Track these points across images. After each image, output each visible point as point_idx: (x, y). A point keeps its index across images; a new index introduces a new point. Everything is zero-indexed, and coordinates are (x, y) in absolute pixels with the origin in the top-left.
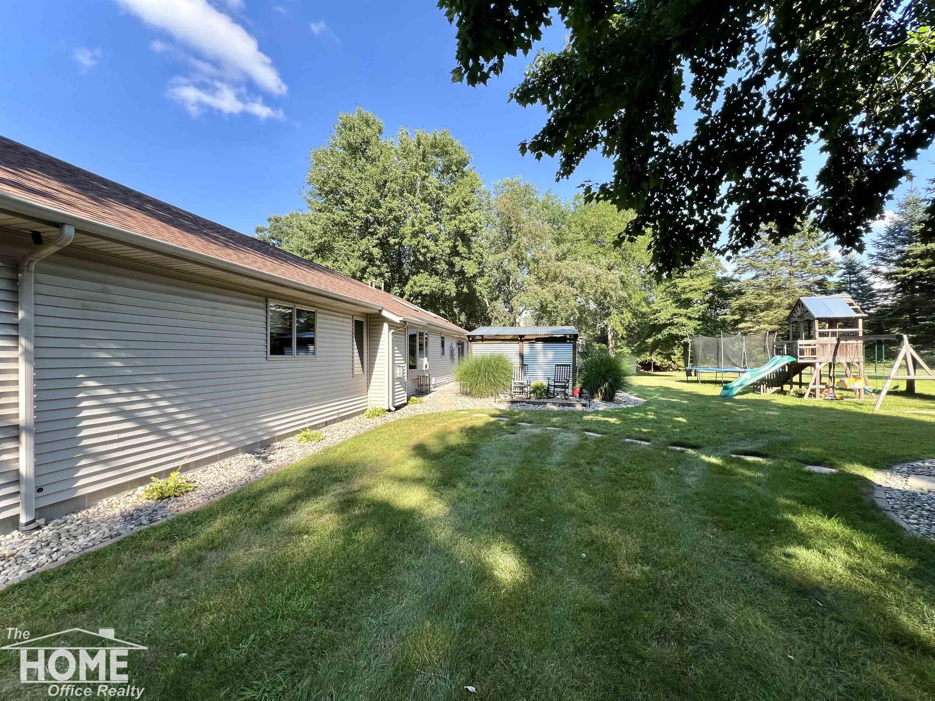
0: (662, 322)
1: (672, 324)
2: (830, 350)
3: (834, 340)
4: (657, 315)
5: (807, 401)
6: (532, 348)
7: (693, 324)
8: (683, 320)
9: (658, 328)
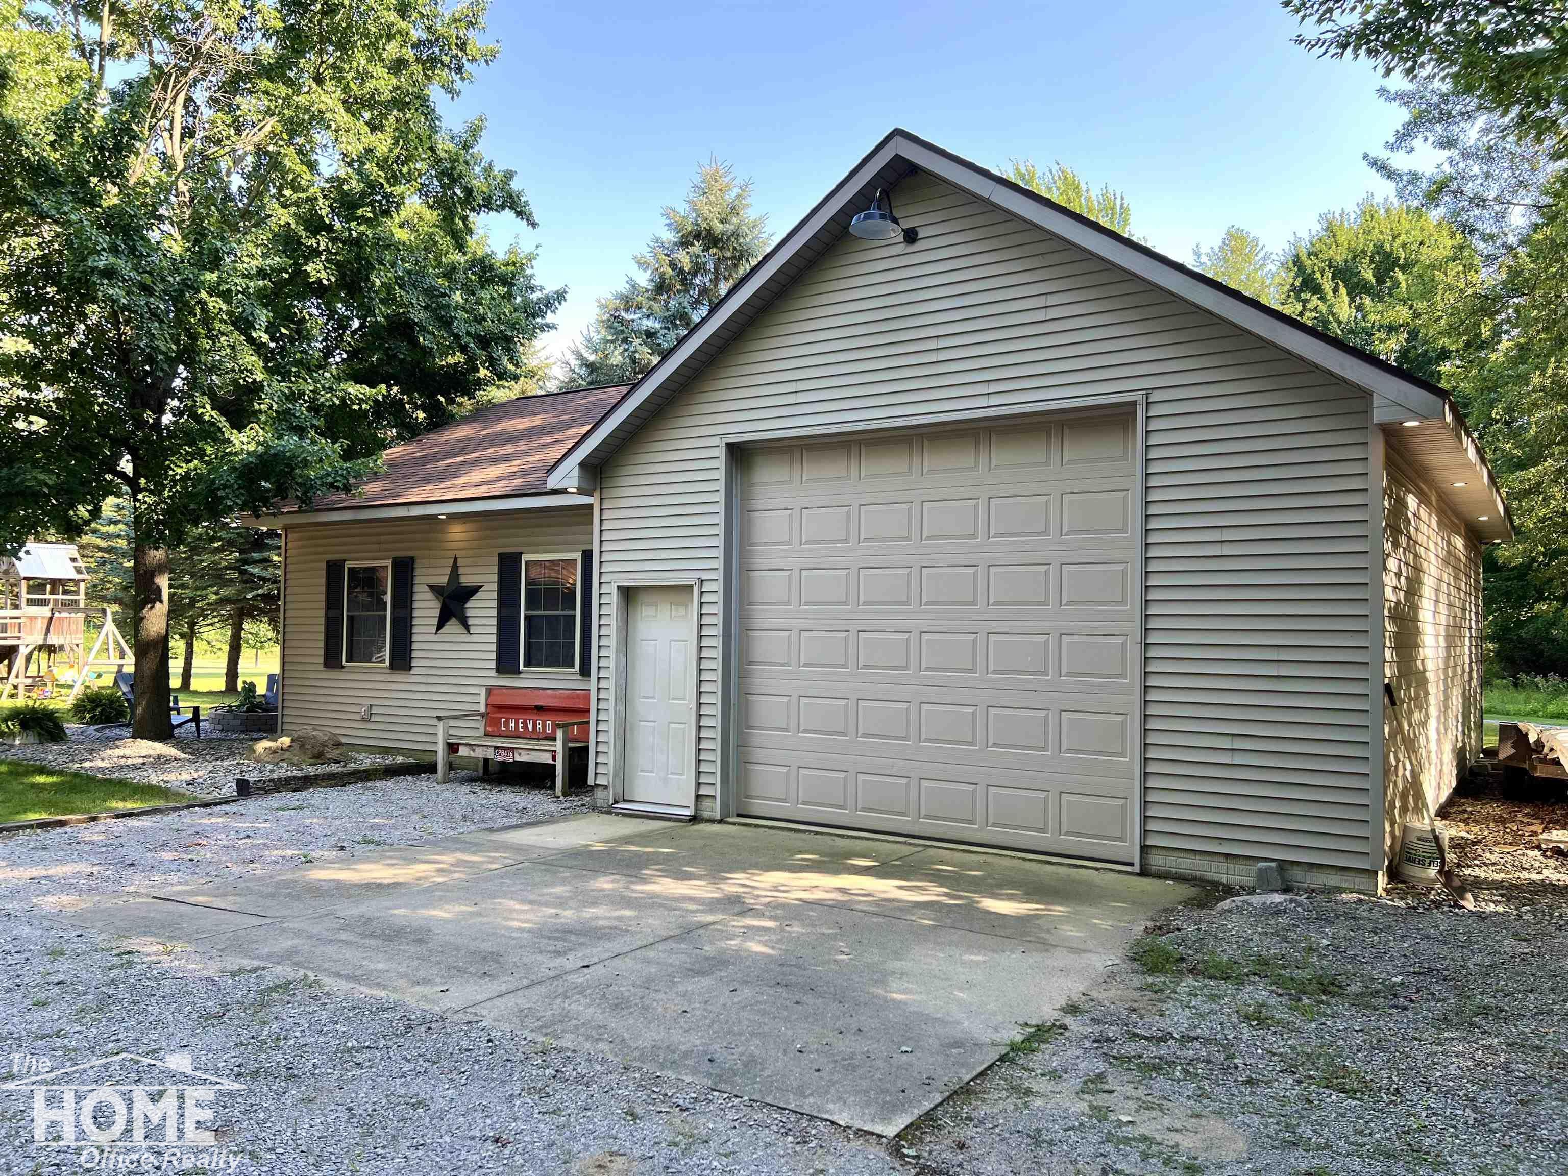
2: (42, 626)
3: (43, 611)
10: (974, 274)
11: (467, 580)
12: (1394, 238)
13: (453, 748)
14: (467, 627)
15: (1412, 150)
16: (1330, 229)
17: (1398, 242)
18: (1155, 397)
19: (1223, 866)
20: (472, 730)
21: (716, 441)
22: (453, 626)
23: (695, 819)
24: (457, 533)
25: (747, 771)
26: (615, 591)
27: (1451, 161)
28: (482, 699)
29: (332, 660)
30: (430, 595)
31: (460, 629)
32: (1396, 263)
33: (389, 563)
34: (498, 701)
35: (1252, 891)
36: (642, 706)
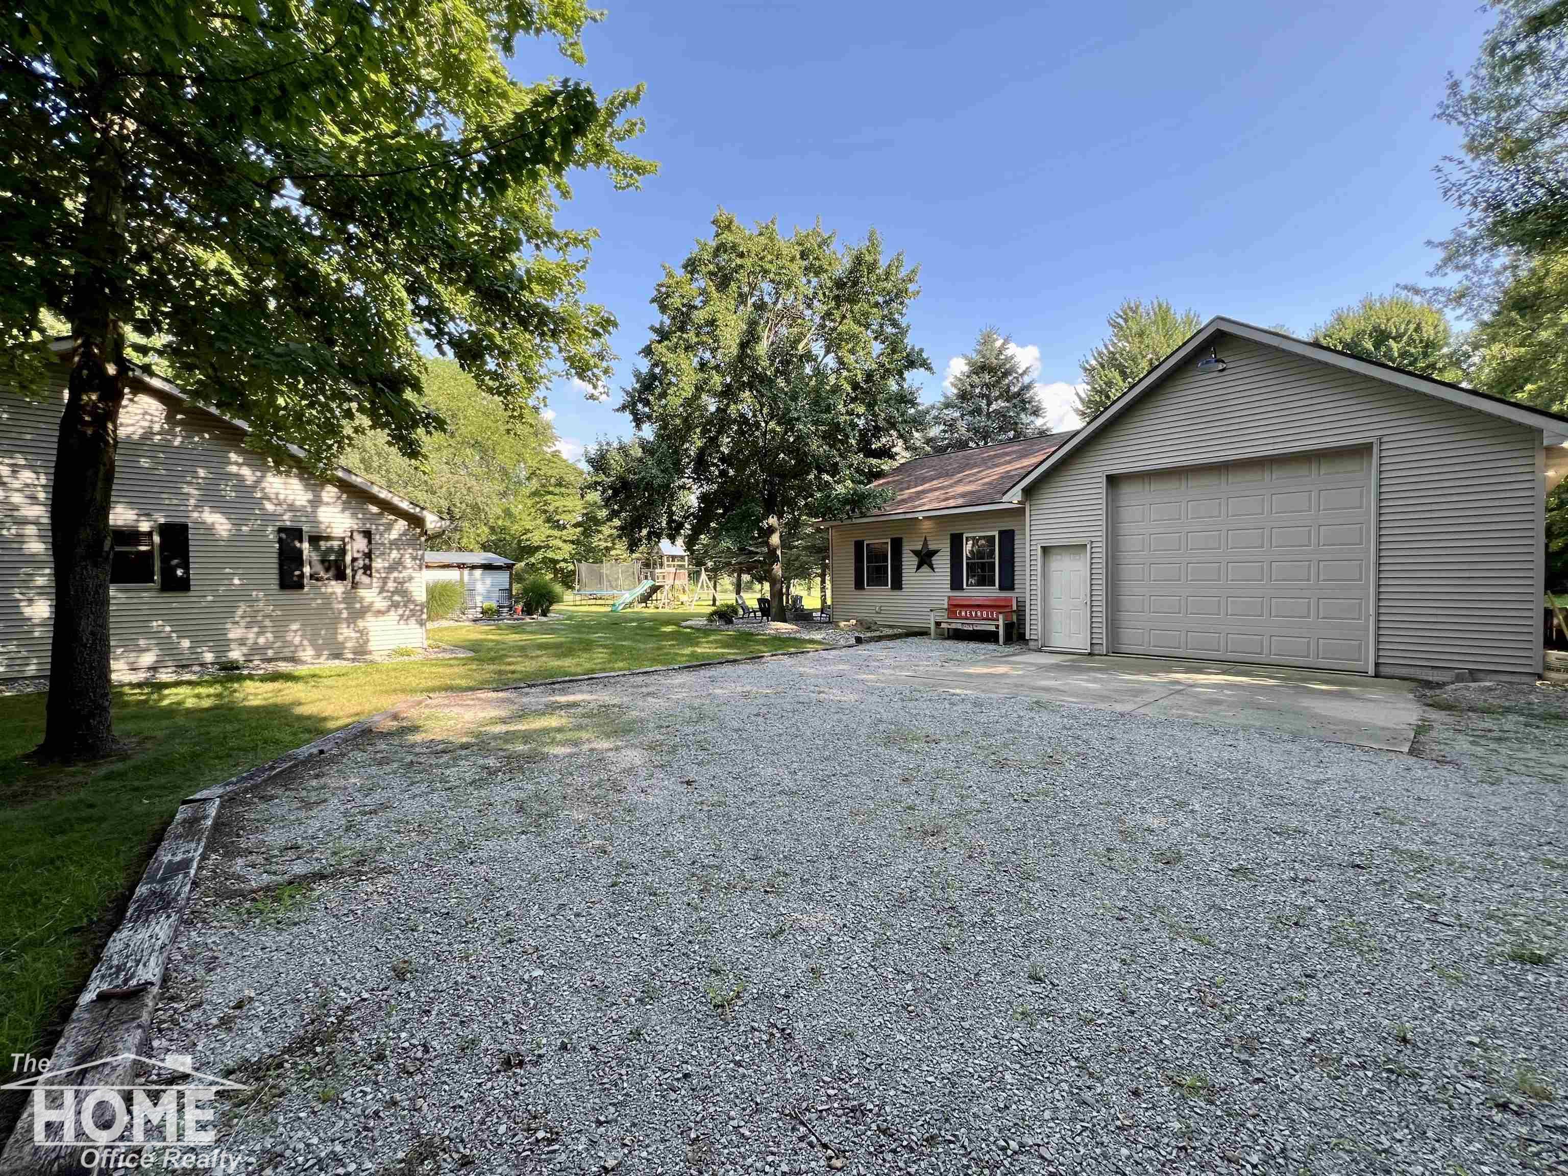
0: (536, 544)
1: (548, 547)
2: (672, 576)
3: (673, 570)
4: (529, 535)
5: (660, 610)
6: (470, 575)
7: (569, 548)
8: (559, 543)
9: (532, 550)
10: (1262, 384)
11: (932, 547)
12: (1388, 320)
13: (938, 624)
14: (933, 569)
15: (1446, 274)
16: (1339, 319)
17: (1391, 323)
18: (1385, 439)
19: (1431, 672)
20: (942, 616)
21: (1100, 474)
22: (925, 568)
23: (1090, 654)
24: (927, 525)
25: (1118, 633)
26: (1039, 549)
27: (1467, 277)
28: (946, 602)
29: (859, 585)
30: (912, 555)
31: (929, 570)
32: (1389, 336)
33: (889, 541)
34: (955, 603)
35: (1453, 683)
36: (1054, 602)
